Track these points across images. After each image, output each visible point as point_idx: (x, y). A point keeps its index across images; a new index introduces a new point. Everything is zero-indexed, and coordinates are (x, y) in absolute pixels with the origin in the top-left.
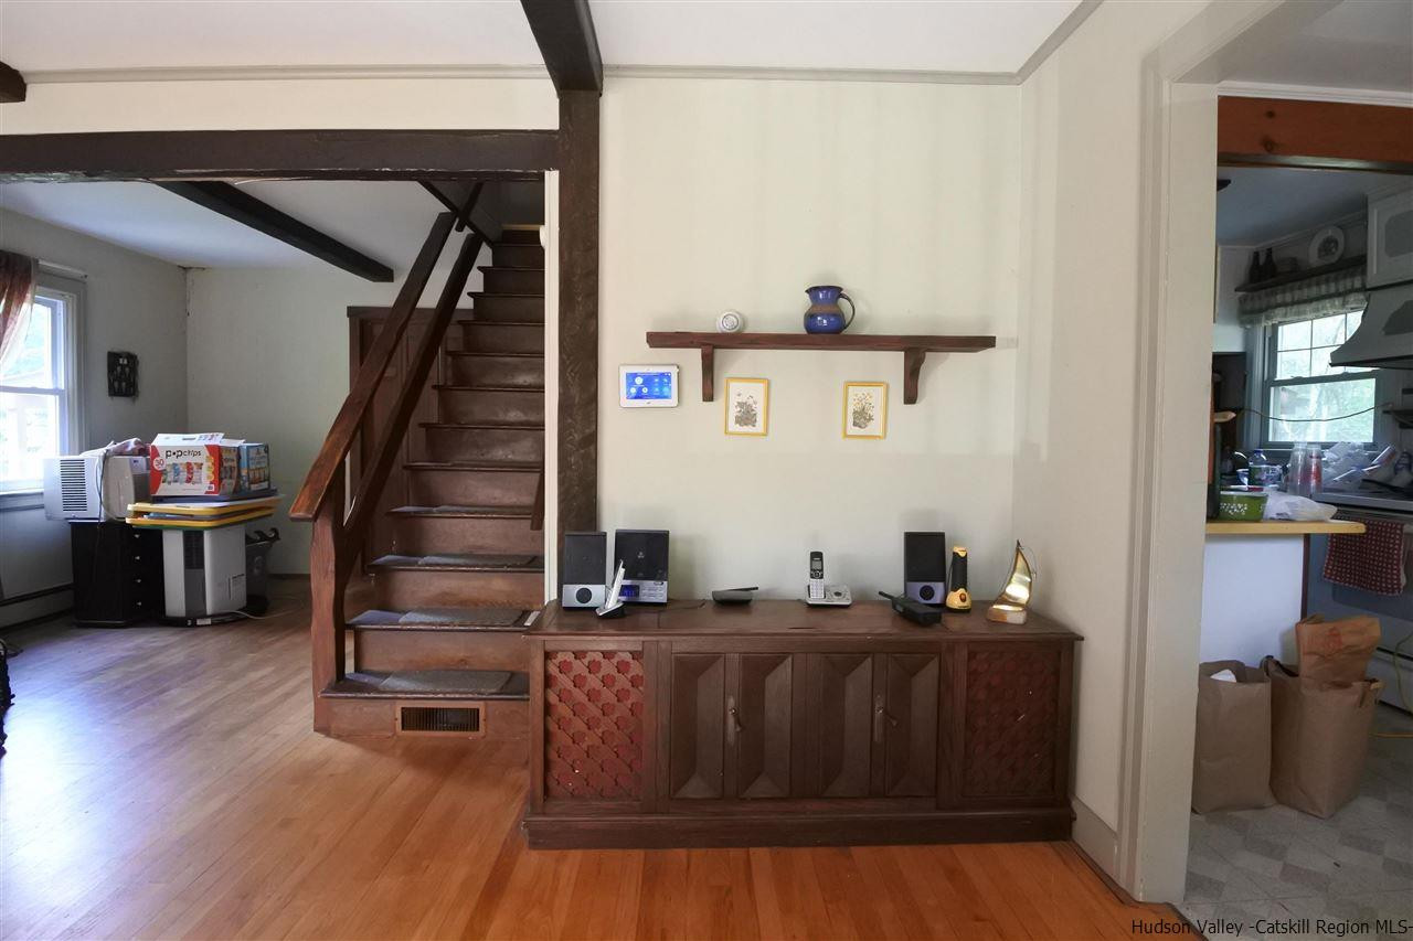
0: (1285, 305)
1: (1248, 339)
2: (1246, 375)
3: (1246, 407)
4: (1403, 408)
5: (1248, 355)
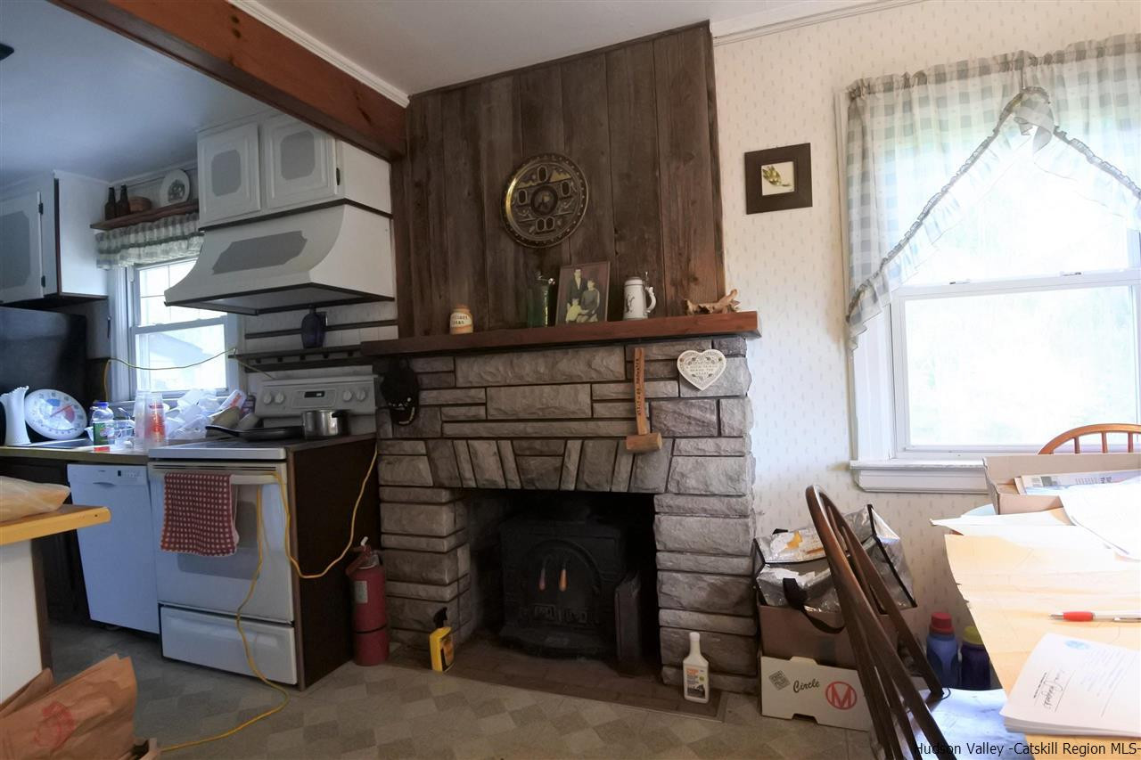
1: (110, 282)
2: (109, 322)
3: (112, 357)
4: (244, 352)
5: (111, 301)
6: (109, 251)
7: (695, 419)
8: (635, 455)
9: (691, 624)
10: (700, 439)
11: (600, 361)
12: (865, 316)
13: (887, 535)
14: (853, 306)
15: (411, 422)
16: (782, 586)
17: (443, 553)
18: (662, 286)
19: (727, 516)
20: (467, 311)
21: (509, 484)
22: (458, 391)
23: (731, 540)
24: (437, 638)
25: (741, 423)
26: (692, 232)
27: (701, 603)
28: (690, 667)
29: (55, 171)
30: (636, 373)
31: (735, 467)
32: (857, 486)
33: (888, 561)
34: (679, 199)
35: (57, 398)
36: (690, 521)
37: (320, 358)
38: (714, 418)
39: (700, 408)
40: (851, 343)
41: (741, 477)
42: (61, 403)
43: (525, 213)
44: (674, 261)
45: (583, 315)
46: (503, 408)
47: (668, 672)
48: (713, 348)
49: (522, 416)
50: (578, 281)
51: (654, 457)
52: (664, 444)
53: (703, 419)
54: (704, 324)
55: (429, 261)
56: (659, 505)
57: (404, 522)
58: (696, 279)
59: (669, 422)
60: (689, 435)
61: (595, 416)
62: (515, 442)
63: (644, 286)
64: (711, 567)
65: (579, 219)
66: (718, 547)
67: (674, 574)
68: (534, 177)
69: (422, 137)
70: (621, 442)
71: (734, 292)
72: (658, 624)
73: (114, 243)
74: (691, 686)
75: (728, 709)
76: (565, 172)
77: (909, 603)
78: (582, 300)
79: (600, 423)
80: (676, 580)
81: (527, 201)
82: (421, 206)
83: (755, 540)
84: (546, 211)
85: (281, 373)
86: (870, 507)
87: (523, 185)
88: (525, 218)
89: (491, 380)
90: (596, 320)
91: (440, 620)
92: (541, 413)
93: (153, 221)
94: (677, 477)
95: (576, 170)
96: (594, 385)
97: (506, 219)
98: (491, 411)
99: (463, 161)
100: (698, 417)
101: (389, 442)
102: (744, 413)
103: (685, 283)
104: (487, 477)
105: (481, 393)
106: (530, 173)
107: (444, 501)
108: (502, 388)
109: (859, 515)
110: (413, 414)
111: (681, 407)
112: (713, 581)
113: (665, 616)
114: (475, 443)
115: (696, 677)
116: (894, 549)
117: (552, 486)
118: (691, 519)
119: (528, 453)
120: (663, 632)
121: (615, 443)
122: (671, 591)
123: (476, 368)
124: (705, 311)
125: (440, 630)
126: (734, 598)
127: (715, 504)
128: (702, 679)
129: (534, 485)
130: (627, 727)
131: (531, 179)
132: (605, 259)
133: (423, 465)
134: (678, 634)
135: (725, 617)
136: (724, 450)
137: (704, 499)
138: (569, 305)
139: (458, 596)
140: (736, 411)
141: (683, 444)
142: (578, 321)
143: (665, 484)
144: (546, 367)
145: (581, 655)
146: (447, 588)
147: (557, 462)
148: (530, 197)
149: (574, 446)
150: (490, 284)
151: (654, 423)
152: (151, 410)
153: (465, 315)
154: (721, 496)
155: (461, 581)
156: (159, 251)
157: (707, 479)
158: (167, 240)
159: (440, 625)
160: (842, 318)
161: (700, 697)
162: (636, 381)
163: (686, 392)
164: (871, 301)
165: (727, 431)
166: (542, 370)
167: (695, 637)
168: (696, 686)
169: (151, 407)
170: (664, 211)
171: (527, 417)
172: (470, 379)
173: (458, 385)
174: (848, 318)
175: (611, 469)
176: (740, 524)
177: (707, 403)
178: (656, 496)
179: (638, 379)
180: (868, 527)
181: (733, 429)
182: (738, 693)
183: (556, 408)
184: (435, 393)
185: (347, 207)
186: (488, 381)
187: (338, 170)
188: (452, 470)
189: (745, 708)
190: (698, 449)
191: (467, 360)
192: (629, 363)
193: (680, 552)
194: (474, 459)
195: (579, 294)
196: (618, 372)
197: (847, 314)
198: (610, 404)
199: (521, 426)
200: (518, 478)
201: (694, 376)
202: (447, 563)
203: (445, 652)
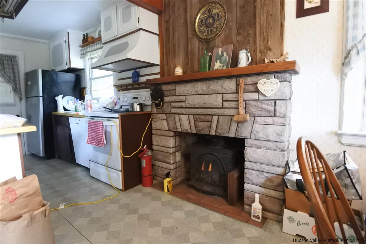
0: (90, 52)
1: (85, 65)
2: (85, 76)
3: (86, 87)
4: (118, 84)
5: (85, 69)
6: (83, 54)
7: (264, 109)
8: (238, 122)
9: (257, 191)
10: (266, 118)
11: (226, 85)
12: (352, 62)
13: (351, 165)
14: (346, 58)
15: (161, 108)
16: (295, 182)
17: (170, 153)
18: (255, 53)
19: (275, 150)
20: (181, 67)
21: (192, 131)
22: (176, 97)
23: (276, 160)
24: (166, 181)
25: (285, 111)
26: (270, 28)
27: (262, 184)
28: (254, 207)
29: (67, 30)
30: (240, 89)
31: (280, 130)
32: (340, 142)
33: (350, 177)
34: (265, 14)
35: (72, 99)
36: (259, 151)
37: (137, 86)
38: (273, 109)
39: (267, 104)
40: (344, 76)
41: (283, 134)
42: (73, 100)
43: (203, 28)
44: (261, 42)
45: (221, 66)
46: (191, 103)
47: (246, 207)
48: (274, 78)
49: (197, 106)
50: (220, 53)
51: (246, 124)
52: (250, 119)
53: (267, 109)
54: (271, 68)
55: (169, 50)
56: (247, 143)
57: (159, 142)
58: (270, 49)
59: (253, 110)
60: (261, 115)
61: (223, 107)
62: (194, 116)
63: (247, 53)
64: (266, 170)
65: (222, 28)
66: (271, 162)
67: (251, 171)
68: (206, 13)
69: (168, 3)
70: (233, 117)
71: (287, 53)
72: (244, 188)
73: (85, 51)
74: (254, 214)
75: (268, 226)
76: (218, 9)
77: (358, 197)
78: (221, 61)
79: (225, 110)
80: (252, 173)
81: (204, 23)
82: (167, 30)
83: (287, 161)
84: (210, 26)
85: (128, 91)
86: (345, 152)
87: (202, 16)
88: (202, 30)
89: (187, 93)
90: (226, 68)
91: (168, 175)
92: (203, 105)
93: (93, 44)
94: (254, 132)
95: (222, 7)
96: (223, 95)
97: (195, 31)
98: (187, 104)
99: (182, 10)
100: (265, 108)
101: (155, 114)
102: (287, 107)
103: (265, 51)
104: (184, 128)
105: (183, 98)
106: (205, 11)
107: (171, 135)
108: (191, 96)
109: (339, 155)
110: (161, 105)
111: (259, 104)
112: (267, 175)
113: (246, 186)
114: (181, 116)
115: (257, 211)
116: (354, 173)
117: (207, 133)
118: (260, 150)
119: (199, 120)
120: (245, 192)
121: (231, 118)
122: (250, 177)
123: (182, 88)
124: (272, 62)
125: (167, 179)
126: (276, 184)
127: (270, 144)
128: (259, 213)
129: (200, 132)
130: (225, 225)
131: (205, 14)
132: (232, 43)
133: (165, 122)
134: (251, 193)
135: (271, 190)
136: (276, 123)
137: (266, 142)
138: (216, 62)
139: (176, 168)
140: (283, 106)
141: (258, 119)
142: (219, 69)
143: (250, 135)
144: (206, 87)
145: (216, 195)
146: (172, 165)
147: (209, 124)
148: (205, 21)
149: (215, 118)
150: (190, 56)
151: (247, 110)
152: (88, 101)
153: (180, 69)
154: (273, 141)
155: (177, 163)
156: (95, 53)
157: (268, 134)
158: (97, 49)
159: (168, 177)
160: (340, 64)
161: (258, 219)
162: (240, 92)
163: (261, 97)
164: (356, 55)
165: (278, 114)
166: (205, 89)
167: (257, 196)
168: (256, 215)
169: (88, 100)
170: (258, 21)
171: (199, 107)
172: (180, 92)
173: (176, 95)
174: (343, 64)
175: (229, 128)
176: (280, 154)
177: (270, 102)
178: (246, 140)
179: (241, 92)
180: (342, 161)
181: (281, 114)
182: (274, 220)
183: (209, 103)
184: (169, 98)
185: (141, 31)
186: (186, 93)
187: (138, 18)
188: (174, 125)
189: (275, 227)
190: (265, 122)
191: (179, 85)
192: (238, 85)
193: (254, 162)
194: (181, 122)
195: (220, 58)
196: (233, 89)
197: (343, 62)
198: (230, 102)
199: (197, 110)
200: (195, 129)
201: (264, 90)
202: (172, 157)
203: (169, 186)
